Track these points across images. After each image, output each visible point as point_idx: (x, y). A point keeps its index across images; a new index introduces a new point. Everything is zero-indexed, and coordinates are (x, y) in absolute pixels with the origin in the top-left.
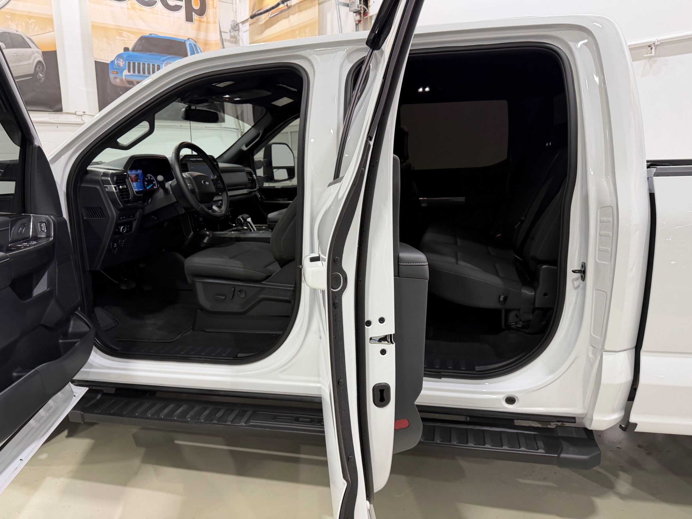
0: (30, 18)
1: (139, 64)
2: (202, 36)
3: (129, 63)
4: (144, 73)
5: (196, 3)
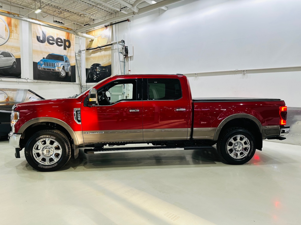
0: (13, 47)
1: (48, 63)
2: (69, 54)
3: (44, 63)
4: (49, 66)
5: (67, 44)
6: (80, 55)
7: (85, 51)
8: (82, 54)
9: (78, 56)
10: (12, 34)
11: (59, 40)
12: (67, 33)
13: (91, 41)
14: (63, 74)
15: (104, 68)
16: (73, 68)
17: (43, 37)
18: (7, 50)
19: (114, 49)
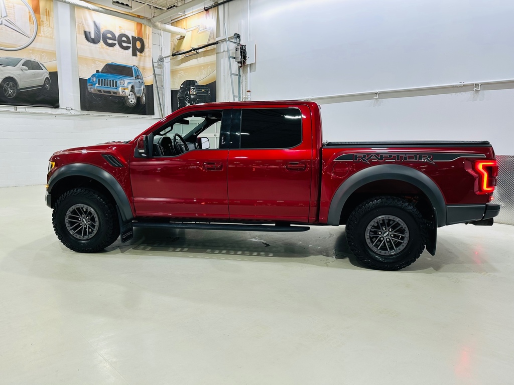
0: (43, 52)
1: (105, 80)
2: (141, 65)
3: (99, 79)
4: (108, 86)
5: (138, 45)
6: (160, 65)
7: (170, 58)
8: (164, 63)
9: (157, 67)
10: (42, 27)
11: (124, 39)
12: (138, 23)
13: (180, 39)
14: (132, 100)
15: (203, 89)
16: (149, 89)
17: (96, 33)
18: (34, 58)
19: (221, 52)
